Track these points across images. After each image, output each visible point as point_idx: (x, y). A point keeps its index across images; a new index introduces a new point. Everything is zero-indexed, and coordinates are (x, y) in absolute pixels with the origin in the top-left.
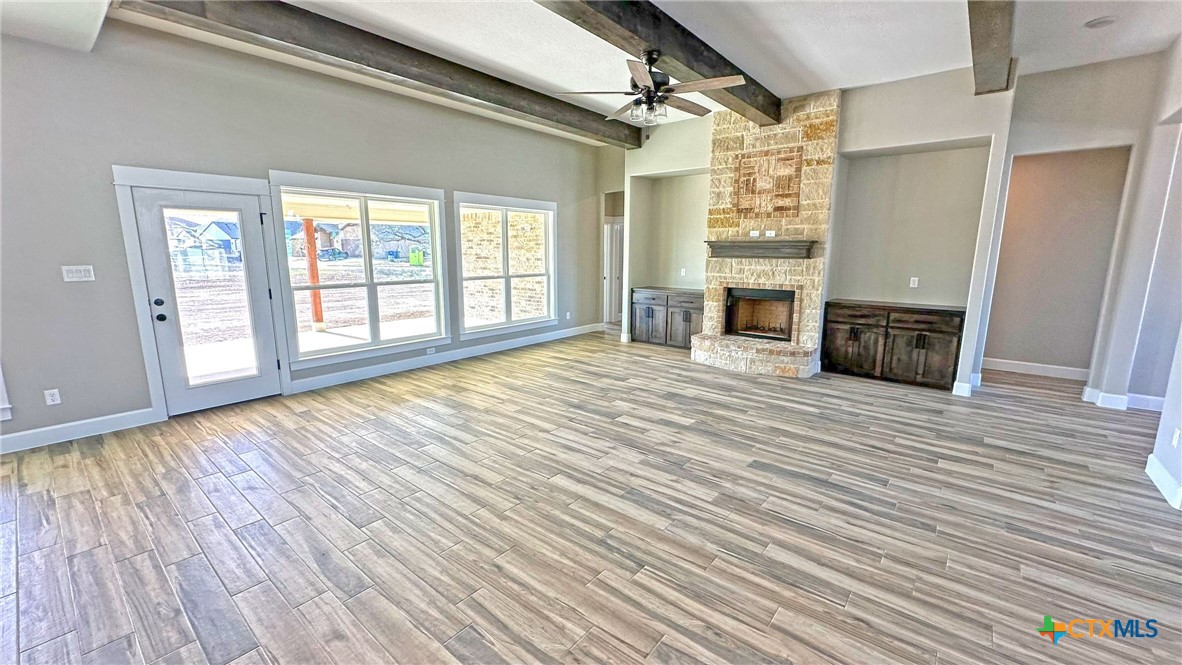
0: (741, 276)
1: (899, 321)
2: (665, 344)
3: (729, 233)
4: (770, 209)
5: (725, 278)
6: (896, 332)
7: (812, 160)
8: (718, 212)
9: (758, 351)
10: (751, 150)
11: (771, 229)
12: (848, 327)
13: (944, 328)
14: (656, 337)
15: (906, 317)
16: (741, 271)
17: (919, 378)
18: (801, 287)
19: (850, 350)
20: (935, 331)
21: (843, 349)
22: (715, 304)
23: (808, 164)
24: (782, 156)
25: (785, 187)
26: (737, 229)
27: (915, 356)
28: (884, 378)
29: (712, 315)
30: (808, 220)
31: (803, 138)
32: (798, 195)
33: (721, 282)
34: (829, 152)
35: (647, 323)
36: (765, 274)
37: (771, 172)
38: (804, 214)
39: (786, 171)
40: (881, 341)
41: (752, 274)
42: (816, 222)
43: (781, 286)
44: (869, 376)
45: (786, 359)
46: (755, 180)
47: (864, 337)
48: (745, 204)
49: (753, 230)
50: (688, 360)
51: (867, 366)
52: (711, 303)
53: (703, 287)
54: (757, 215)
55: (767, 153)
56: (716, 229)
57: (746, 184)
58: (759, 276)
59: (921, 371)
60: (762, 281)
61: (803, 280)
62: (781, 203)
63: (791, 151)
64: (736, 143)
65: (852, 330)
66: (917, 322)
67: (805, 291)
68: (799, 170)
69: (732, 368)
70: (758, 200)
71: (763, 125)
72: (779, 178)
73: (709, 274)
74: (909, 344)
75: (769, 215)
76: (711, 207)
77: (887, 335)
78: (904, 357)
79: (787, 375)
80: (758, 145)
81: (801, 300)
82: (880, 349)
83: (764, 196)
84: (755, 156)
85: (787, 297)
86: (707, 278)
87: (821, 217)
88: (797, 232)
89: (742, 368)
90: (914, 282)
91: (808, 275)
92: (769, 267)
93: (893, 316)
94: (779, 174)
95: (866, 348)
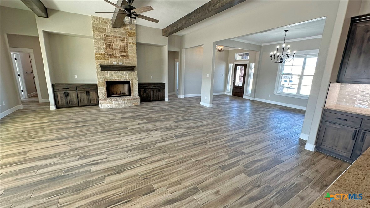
0: (112, 77)
1: (154, 86)
2: (78, 106)
3: (105, 62)
4: (119, 55)
5: (106, 78)
6: (154, 89)
7: (130, 42)
8: (99, 54)
9: (128, 100)
10: (109, 34)
11: (120, 62)
12: (143, 90)
13: (162, 87)
14: (72, 104)
15: (155, 85)
16: (112, 75)
17: (159, 99)
18: (132, 80)
19: (145, 95)
20: (161, 88)
21: (143, 95)
22: (103, 87)
23: (130, 44)
24: (121, 39)
25: (123, 49)
26: (108, 61)
27: (158, 94)
28: (153, 101)
29: (102, 91)
30: (131, 60)
31: (127, 35)
32: (127, 52)
33: (104, 79)
34: (135, 41)
35: (66, 99)
36: (120, 76)
37: (118, 43)
38: (130, 58)
39: (123, 44)
40: (151, 92)
41: (116, 76)
42: (134, 61)
43: (126, 80)
44: (150, 101)
45: (135, 100)
46: (112, 45)
47: (147, 92)
48: (110, 53)
49: (114, 62)
50: (98, 109)
51: (149, 98)
52: (101, 87)
53: (97, 82)
54: (115, 57)
55: (116, 37)
56: (99, 60)
57: (109, 46)
58: (118, 77)
59: (159, 97)
60: (120, 78)
61: (133, 77)
62: (123, 54)
63: (124, 38)
64: (103, 30)
65: (144, 90)
66: (157, 86)
67: (133, 81)
68: (127, 45)
69: (120, 107)
70: (114, 52)
71: (113, 27)
72: (121, 46)
73: (99, 77)
74: (156, 92)
75: (119, 57)
76: (96, 52)
77: (152, 90)
78: (156, 95)
79: (136, 105)
80: (112, 33)
81: (133, 83)
82: (151, 94)
83: (116, 51)
84: (112, 37)
85: (128, 83)
86: (98, 78)
87: (135, 59)
88: (129, 63)
89: (123, 106)
90: (151, 77)
91: (133, 76)
92: (122, 74)
93: (153, 85)
94: (121, 45)
95: (148, 94)
